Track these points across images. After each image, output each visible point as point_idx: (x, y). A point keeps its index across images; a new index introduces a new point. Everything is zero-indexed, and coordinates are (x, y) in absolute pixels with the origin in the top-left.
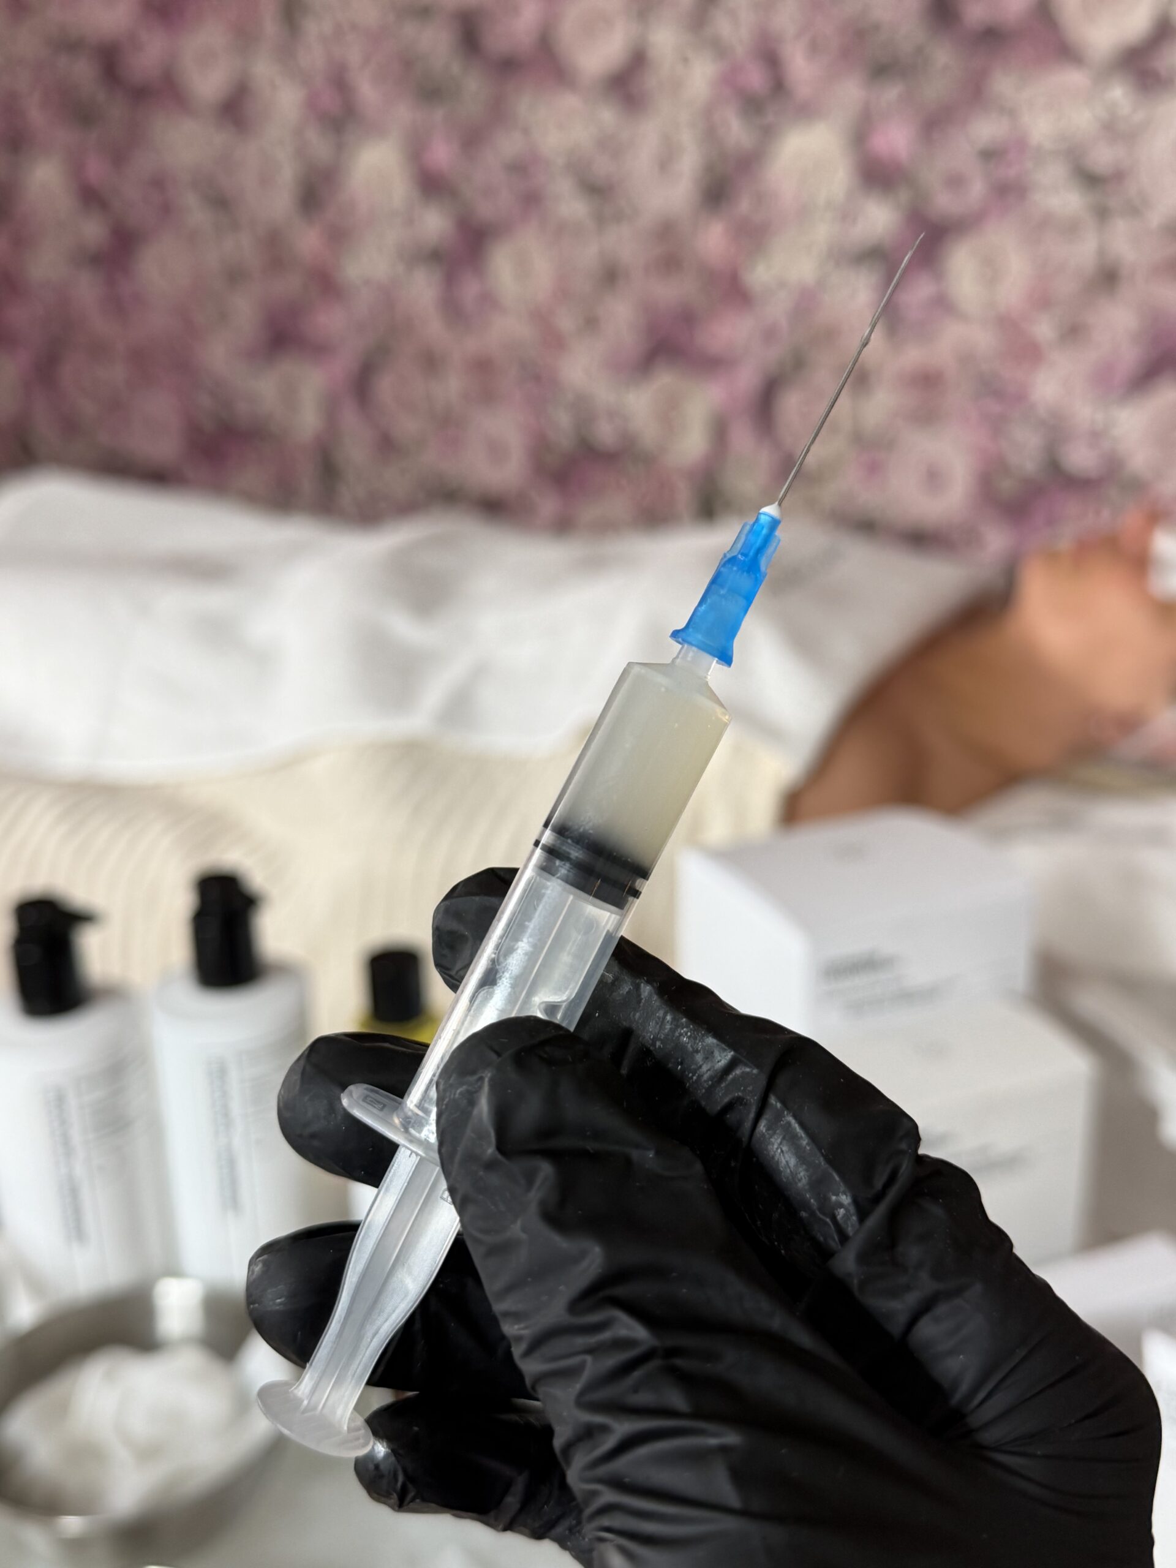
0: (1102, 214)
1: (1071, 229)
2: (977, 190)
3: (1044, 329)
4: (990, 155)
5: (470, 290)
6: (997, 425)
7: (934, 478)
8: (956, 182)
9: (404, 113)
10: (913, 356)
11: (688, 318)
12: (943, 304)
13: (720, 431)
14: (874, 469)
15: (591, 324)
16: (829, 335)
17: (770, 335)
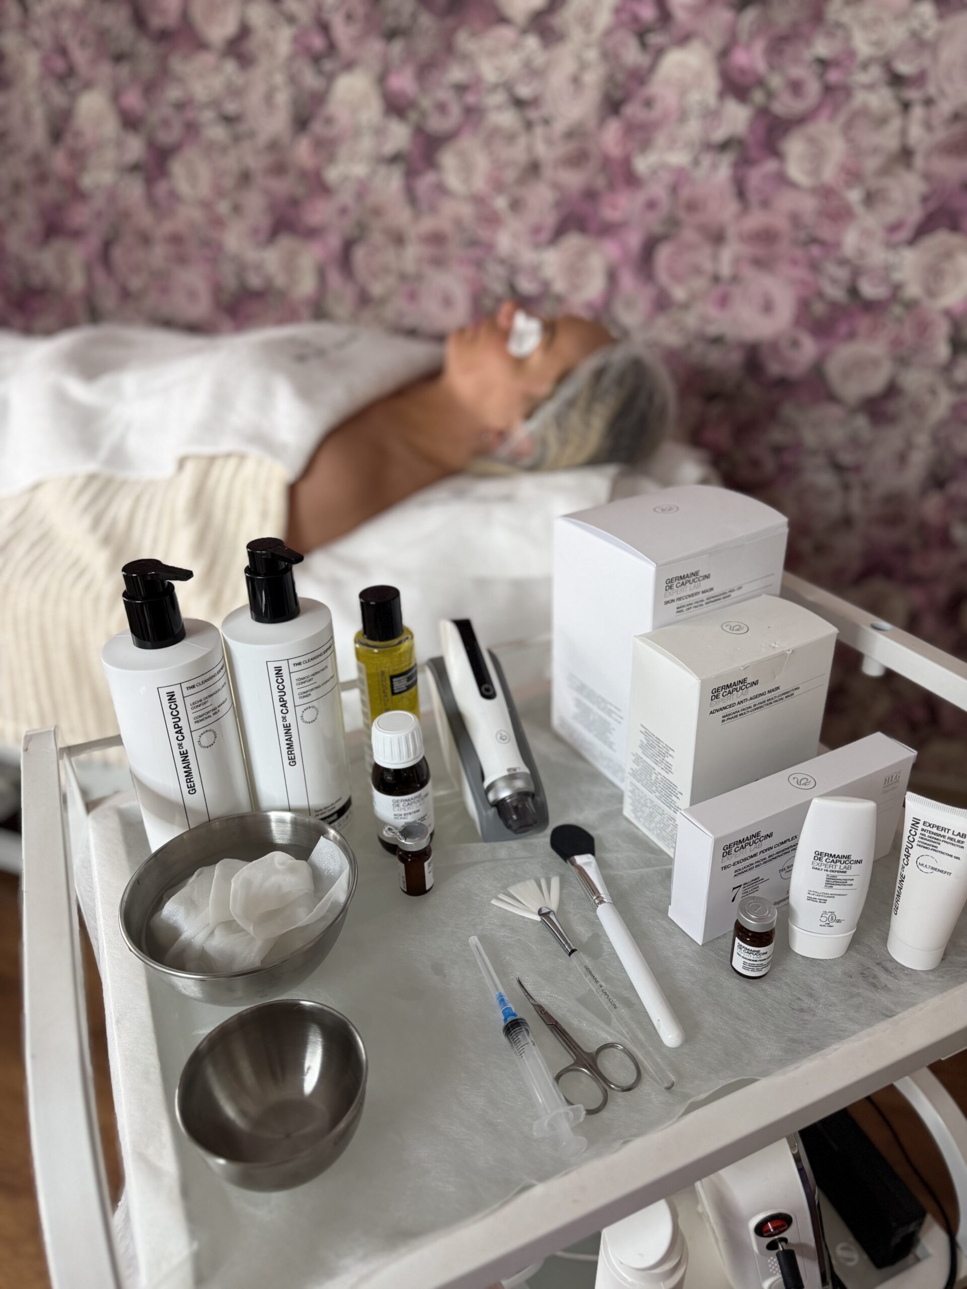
0: (529, 125)
1: (511, 138)
2: (455, 111)
3: (501, 203)
4: (461, 89)
5: (162, 188)
6: (479, 264)
7: (447, 302)
8: (442, 108)
9: (105, 70)
10: (427, 224)
11: (294, 202)
12: (441, 189)
13: (322, 274)
14: (413, 296)
15: (237, 209)
16: (377, 212)
17: (344, 211)
